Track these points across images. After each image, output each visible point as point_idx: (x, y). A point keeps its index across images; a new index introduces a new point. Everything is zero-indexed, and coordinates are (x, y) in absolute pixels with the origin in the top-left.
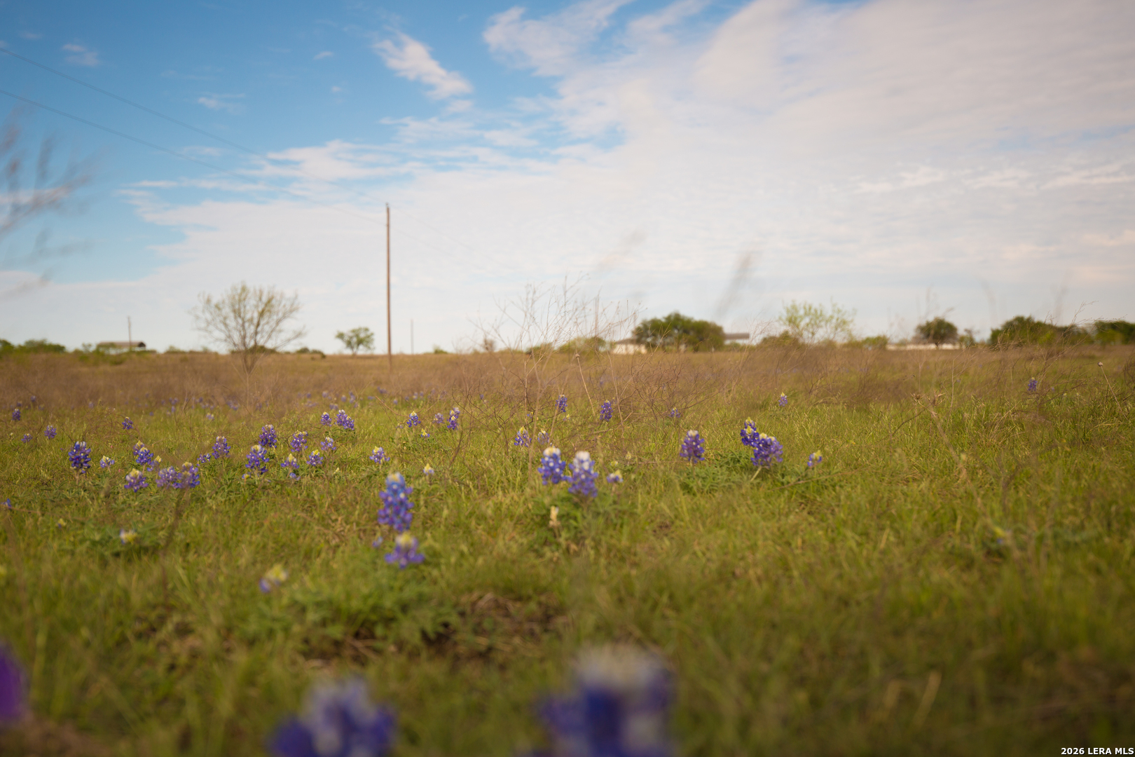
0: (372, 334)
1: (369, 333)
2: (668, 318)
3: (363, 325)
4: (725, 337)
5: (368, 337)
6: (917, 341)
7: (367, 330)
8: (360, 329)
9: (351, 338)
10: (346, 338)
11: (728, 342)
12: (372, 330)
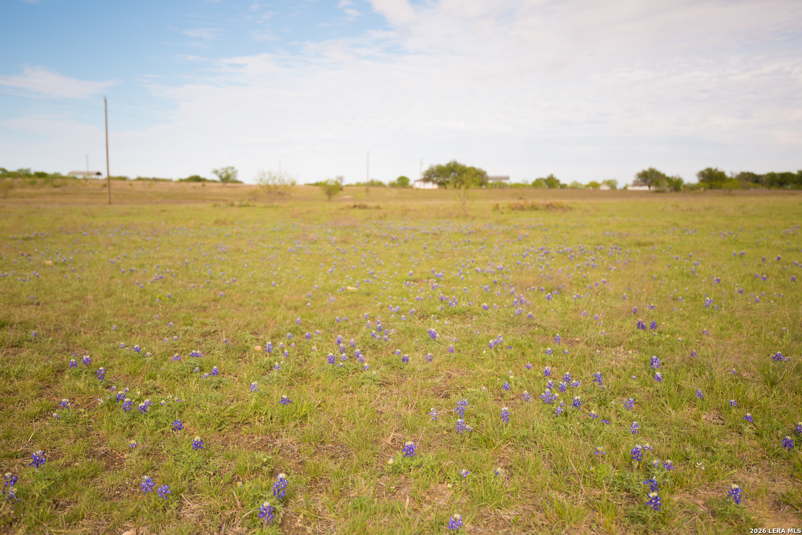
0: (236, 171)
1: (234, 171)
2: (449, 165)
3: (231, 165)
4: (488, 178)
5: (234, 173)
6: (636, 184)
7: (233, 168)
8: (229, 168)
9: (222, 173)
10: (219, 174)
11: (490, 182)
12: (236, 168)
